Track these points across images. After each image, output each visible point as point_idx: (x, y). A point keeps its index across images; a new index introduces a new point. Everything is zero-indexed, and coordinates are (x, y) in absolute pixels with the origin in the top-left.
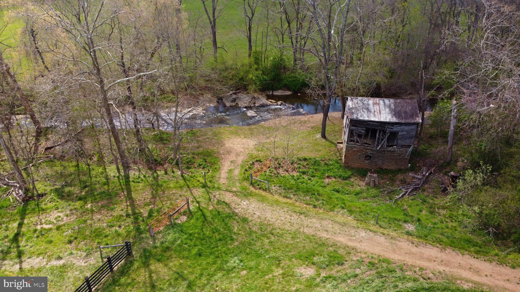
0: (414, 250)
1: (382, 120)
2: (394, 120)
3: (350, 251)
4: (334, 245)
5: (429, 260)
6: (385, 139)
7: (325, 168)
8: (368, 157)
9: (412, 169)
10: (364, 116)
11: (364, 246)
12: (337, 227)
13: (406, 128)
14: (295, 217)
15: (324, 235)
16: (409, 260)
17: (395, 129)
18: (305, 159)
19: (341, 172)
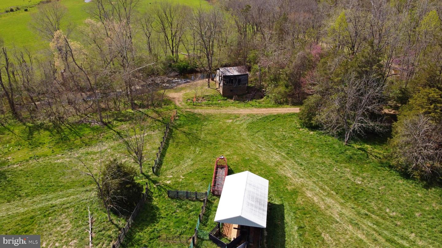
0: (259, 110)
1: (235, 74)
2: (239, 74)
3: (240, 114)
4: (234, 114)
5: (264, 111)
6: (237, 82)
7: (216, 97)
8: (231, 91)
9: (248, 93)
10: (228, 74)
11: (243, 112)
12: (232, 110)
13: (244, 77)
14: (217, 110)
15: (230, 113)
16: (258, 112)
17: (240, 77)
18: (207, 96)
19: (222, 98)
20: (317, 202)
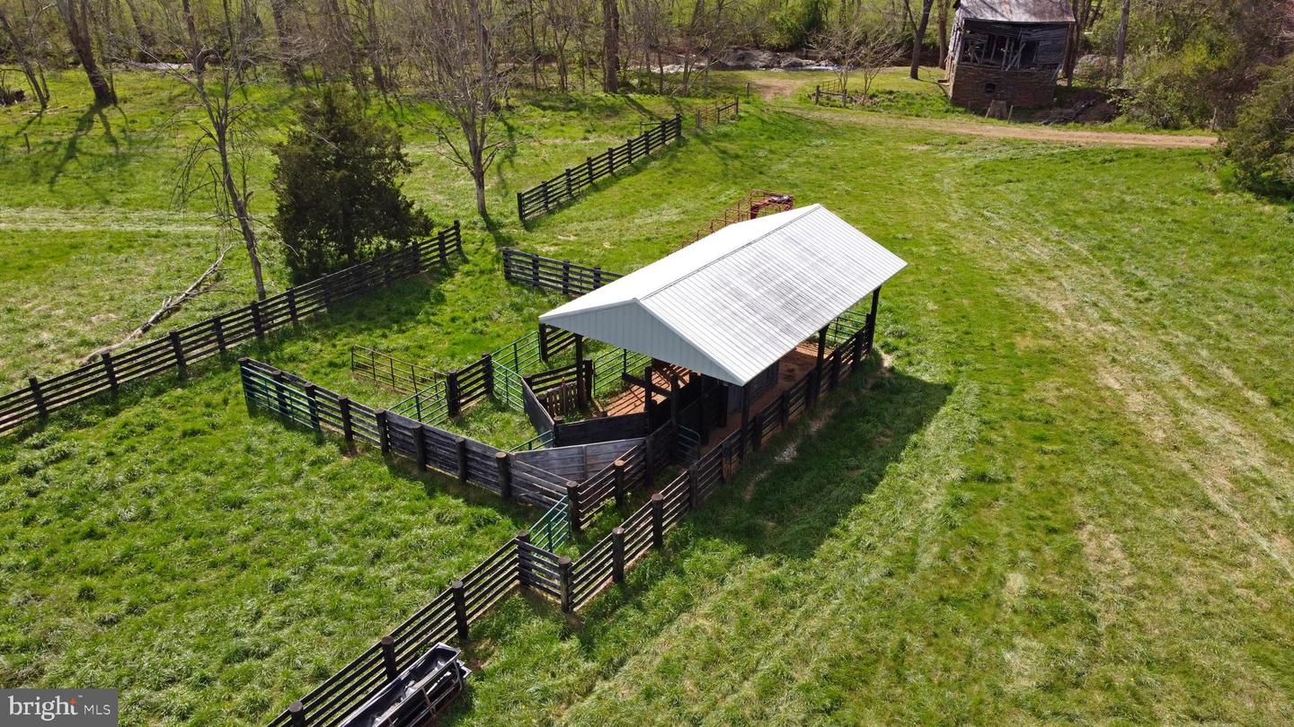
1: (1014, 20)
2: (1033, 19)
4: (952, 134)
7: (924, 102)
8: (991, 87)
9: (1060, 105)
10: (988, 17)
13: (1051, 33)
14: (891, 121)
15: (939, 129)
18: (890, 93)
20: (1138, 414)
